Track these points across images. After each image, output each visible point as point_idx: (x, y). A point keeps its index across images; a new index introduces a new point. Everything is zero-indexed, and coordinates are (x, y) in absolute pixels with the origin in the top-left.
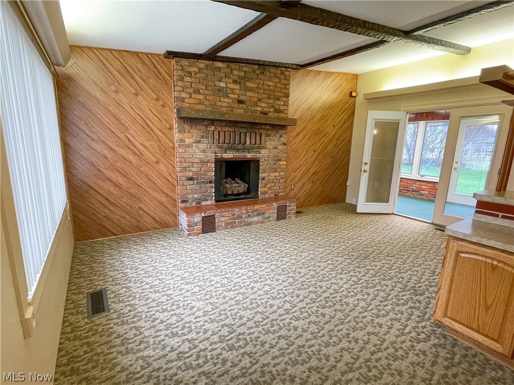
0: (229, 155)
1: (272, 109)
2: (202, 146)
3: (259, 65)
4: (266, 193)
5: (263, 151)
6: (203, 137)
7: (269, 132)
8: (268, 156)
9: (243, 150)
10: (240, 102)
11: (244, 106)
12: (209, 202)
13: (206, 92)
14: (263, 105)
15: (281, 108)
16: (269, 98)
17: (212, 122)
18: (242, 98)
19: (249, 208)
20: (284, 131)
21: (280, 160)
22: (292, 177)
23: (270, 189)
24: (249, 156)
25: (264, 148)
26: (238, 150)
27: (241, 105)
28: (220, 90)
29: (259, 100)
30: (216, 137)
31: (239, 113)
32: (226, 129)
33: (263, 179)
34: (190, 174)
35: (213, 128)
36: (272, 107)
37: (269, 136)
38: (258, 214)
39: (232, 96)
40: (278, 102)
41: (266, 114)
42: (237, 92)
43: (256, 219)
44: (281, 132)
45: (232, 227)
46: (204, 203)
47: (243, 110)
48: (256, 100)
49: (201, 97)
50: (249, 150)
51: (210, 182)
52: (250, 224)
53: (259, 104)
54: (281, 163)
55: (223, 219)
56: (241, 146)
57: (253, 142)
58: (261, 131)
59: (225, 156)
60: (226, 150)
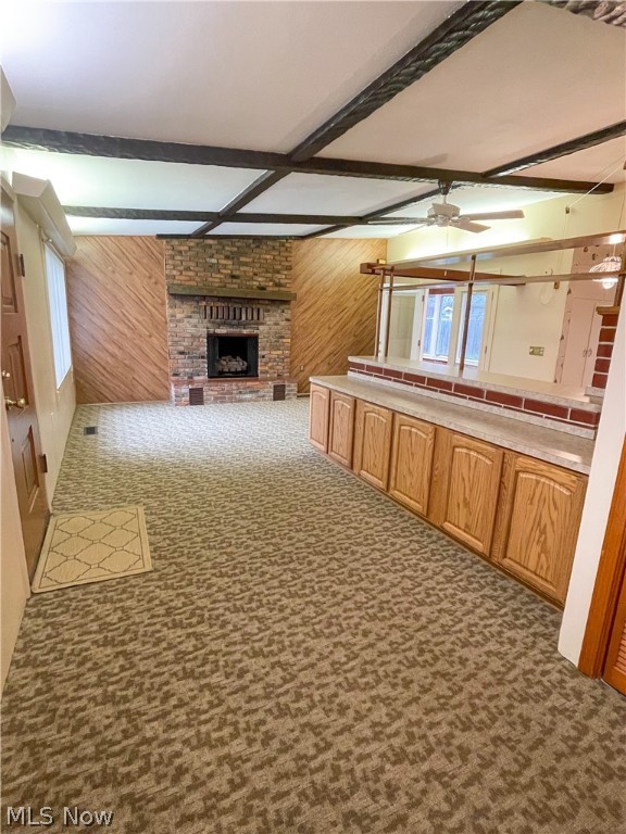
0: (222, 331)
1: (271, 283)
2: (194, 321)
4: (267, 372)
5: (261, 328)
6: (194, 312)
7: (269, 307)
8: (268, 333)
9: (238, 325)
10: (233, 277)
11: (238, 281)
12: (201, 378)
13: (197, 269)
14: (260, 279)
15: (282, 281)
16: (267, 272)
17: (204, 298)
18: (236, 273)
19: (240, 384)
20: (287, 306)
21: (283, 337)
22: (300, 358)
23: (271, 368)
24: (245, 332)
25: (262, 324)
26: (232, 326)
27: (234, 281)
28: (212, 266)
29: (255, 274)
30: (208, 312)
31: (233, 288)
32: (219, 304)
33: (263, 357)
34: (182, 349)
35: (204, 303)
36: (271, 281)
37: (268, 311)
38: (251, 392)
39: (224, 271)
40: (278, 275)
41: (263, 288)
42: (231, 267)
43: (248, 396)
44: (283, 307)
45: (221, 402)
46: (196, 378)
47: (236, 286)
48: (251, 274)
49: (191, 274)
50: (245, 326)
51: (203, 357)
52: (241, 401)
53: (256, 278)
54: (285, 340)
55: (212, 393)
56: (235, 322)
57: (250, 318)
58: (258, 306)
59: (218, 331)
60: (219, 326)
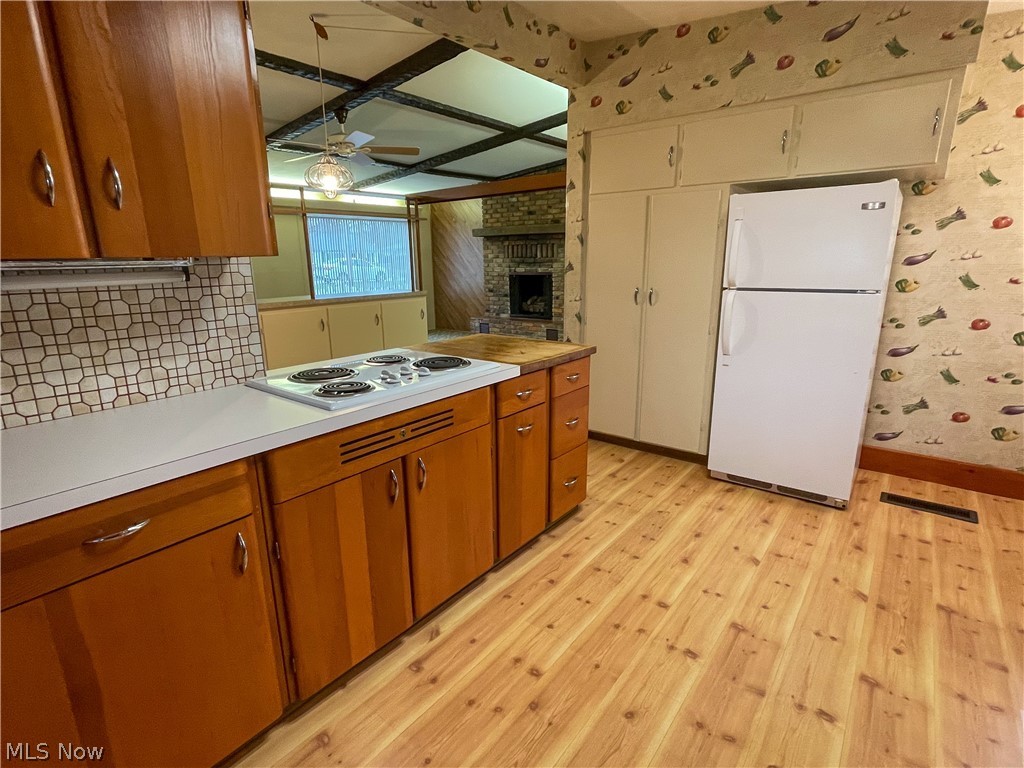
0: (521, 270)
2: (500, 260)
3: (547, 168)
5: (555, 265)
6: (499, 252)
7: (562, 242)
8: (561, 271)
9: (534, 263)
10: (530, 213)
11: (535, 216)
12: (505, 316)
13: (503, 210)
14: (554, 211)
17: (507, 237)
18: (532, 209)
24: (540, 270)
25: (556, 261)
26: (529, 264)
27: (531, 217)
28: (513, 205)
29: (550, 207)
30: (510, 251)
31: (530, 225)
32: (519, 243)
33: (557, 298)
34: (491, 286)
35: (506, 243)
37: (562, 246)
39: (522, 209)
41: (557, 221)
42: (526, 204)
46: (502, 316)
47: (532, 222)
48: (545, 207)
49: (498, 215)
50: (540, 264)
51: (506, 296)
53: (550, 211)
56: (532, 260)
57: (544, 255)
58: (552, 242)
59: (518, 270)
60: (519, 264)
